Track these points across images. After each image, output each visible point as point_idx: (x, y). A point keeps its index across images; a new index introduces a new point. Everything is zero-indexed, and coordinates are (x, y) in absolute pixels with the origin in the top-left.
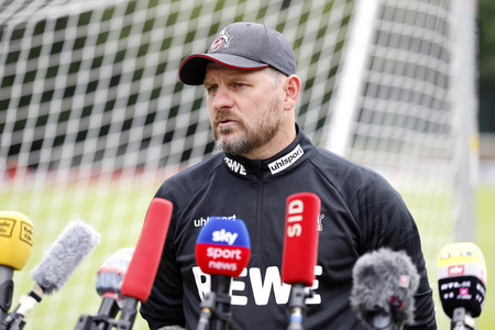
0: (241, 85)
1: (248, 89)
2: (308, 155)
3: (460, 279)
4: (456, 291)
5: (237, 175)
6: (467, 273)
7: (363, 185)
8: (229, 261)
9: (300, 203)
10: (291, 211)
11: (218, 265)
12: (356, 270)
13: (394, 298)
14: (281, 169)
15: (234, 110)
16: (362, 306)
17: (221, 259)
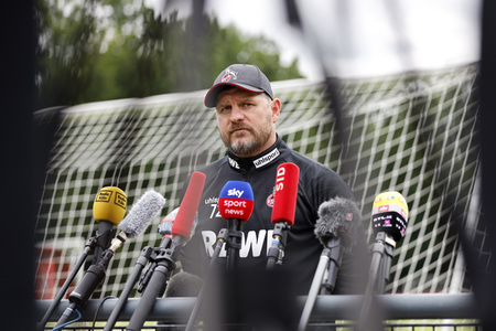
0: (249, 104)
1: (253, 108)
2: (283, 155)
3: (385, 214)
4: (382, 222)
5: (234, 168)
6: (390, 210)
7: (316, 177)
8: (238, 208)
9: (283, 169)
10: (279, 174)
11: (231, 212)
12: (319, 212)
13: (340, 227)
14: (263, 164)
15: (246, 122)
16: (319, 233)
17: (233, 208)
